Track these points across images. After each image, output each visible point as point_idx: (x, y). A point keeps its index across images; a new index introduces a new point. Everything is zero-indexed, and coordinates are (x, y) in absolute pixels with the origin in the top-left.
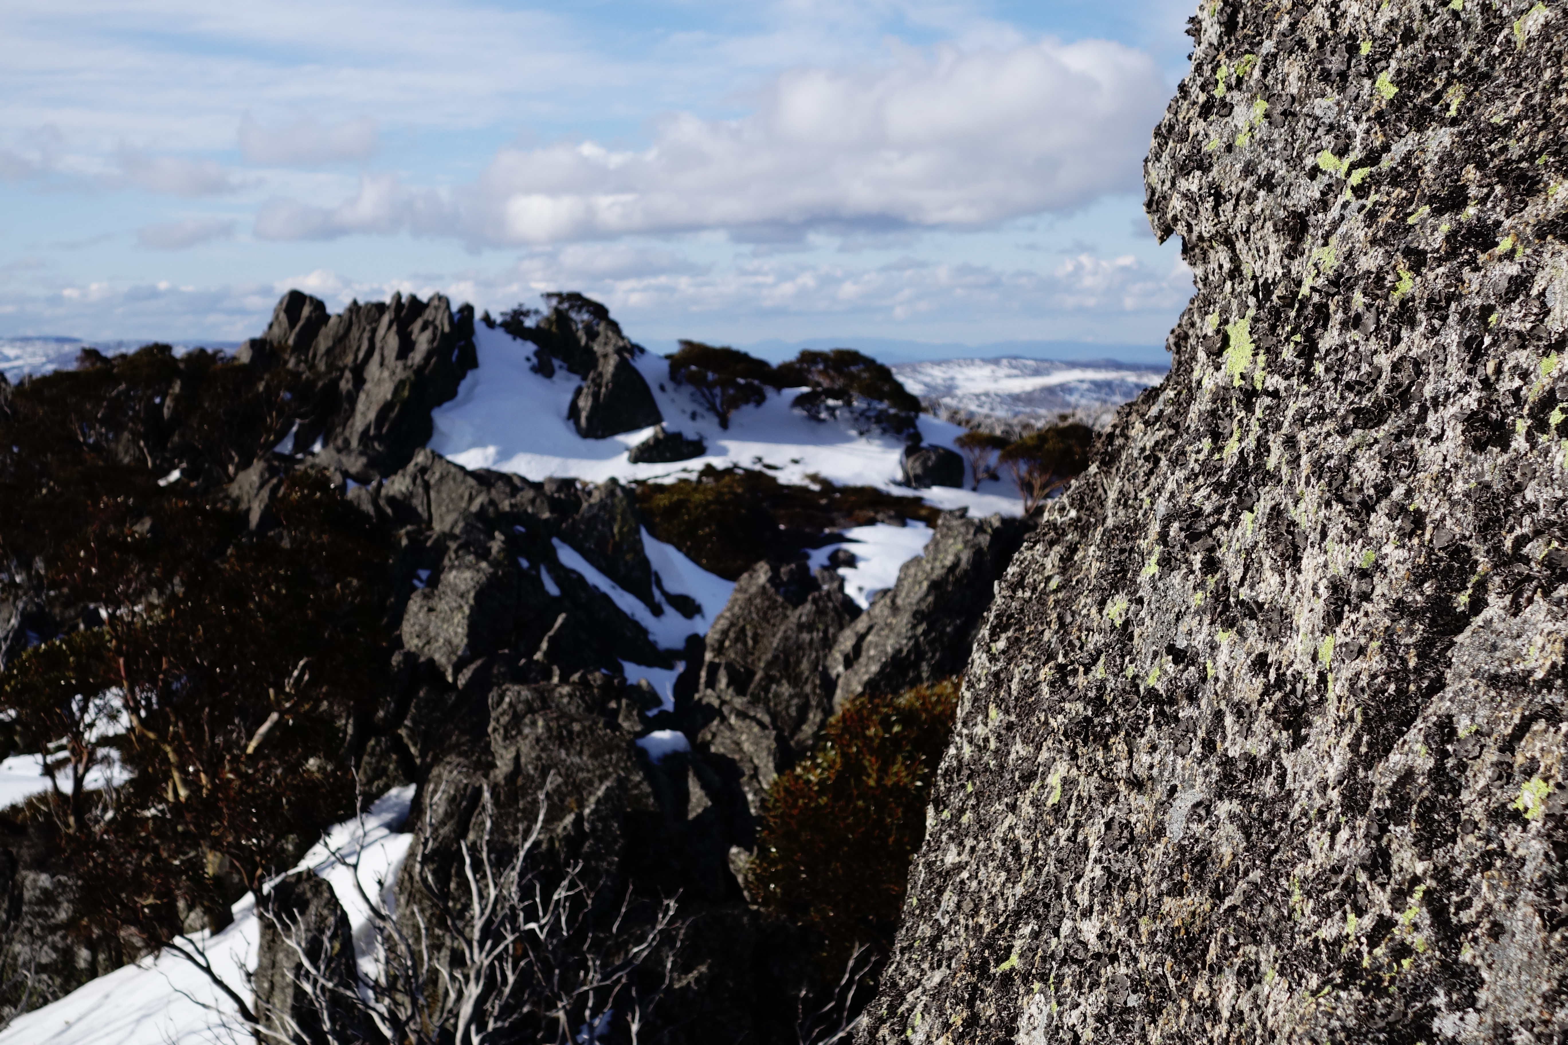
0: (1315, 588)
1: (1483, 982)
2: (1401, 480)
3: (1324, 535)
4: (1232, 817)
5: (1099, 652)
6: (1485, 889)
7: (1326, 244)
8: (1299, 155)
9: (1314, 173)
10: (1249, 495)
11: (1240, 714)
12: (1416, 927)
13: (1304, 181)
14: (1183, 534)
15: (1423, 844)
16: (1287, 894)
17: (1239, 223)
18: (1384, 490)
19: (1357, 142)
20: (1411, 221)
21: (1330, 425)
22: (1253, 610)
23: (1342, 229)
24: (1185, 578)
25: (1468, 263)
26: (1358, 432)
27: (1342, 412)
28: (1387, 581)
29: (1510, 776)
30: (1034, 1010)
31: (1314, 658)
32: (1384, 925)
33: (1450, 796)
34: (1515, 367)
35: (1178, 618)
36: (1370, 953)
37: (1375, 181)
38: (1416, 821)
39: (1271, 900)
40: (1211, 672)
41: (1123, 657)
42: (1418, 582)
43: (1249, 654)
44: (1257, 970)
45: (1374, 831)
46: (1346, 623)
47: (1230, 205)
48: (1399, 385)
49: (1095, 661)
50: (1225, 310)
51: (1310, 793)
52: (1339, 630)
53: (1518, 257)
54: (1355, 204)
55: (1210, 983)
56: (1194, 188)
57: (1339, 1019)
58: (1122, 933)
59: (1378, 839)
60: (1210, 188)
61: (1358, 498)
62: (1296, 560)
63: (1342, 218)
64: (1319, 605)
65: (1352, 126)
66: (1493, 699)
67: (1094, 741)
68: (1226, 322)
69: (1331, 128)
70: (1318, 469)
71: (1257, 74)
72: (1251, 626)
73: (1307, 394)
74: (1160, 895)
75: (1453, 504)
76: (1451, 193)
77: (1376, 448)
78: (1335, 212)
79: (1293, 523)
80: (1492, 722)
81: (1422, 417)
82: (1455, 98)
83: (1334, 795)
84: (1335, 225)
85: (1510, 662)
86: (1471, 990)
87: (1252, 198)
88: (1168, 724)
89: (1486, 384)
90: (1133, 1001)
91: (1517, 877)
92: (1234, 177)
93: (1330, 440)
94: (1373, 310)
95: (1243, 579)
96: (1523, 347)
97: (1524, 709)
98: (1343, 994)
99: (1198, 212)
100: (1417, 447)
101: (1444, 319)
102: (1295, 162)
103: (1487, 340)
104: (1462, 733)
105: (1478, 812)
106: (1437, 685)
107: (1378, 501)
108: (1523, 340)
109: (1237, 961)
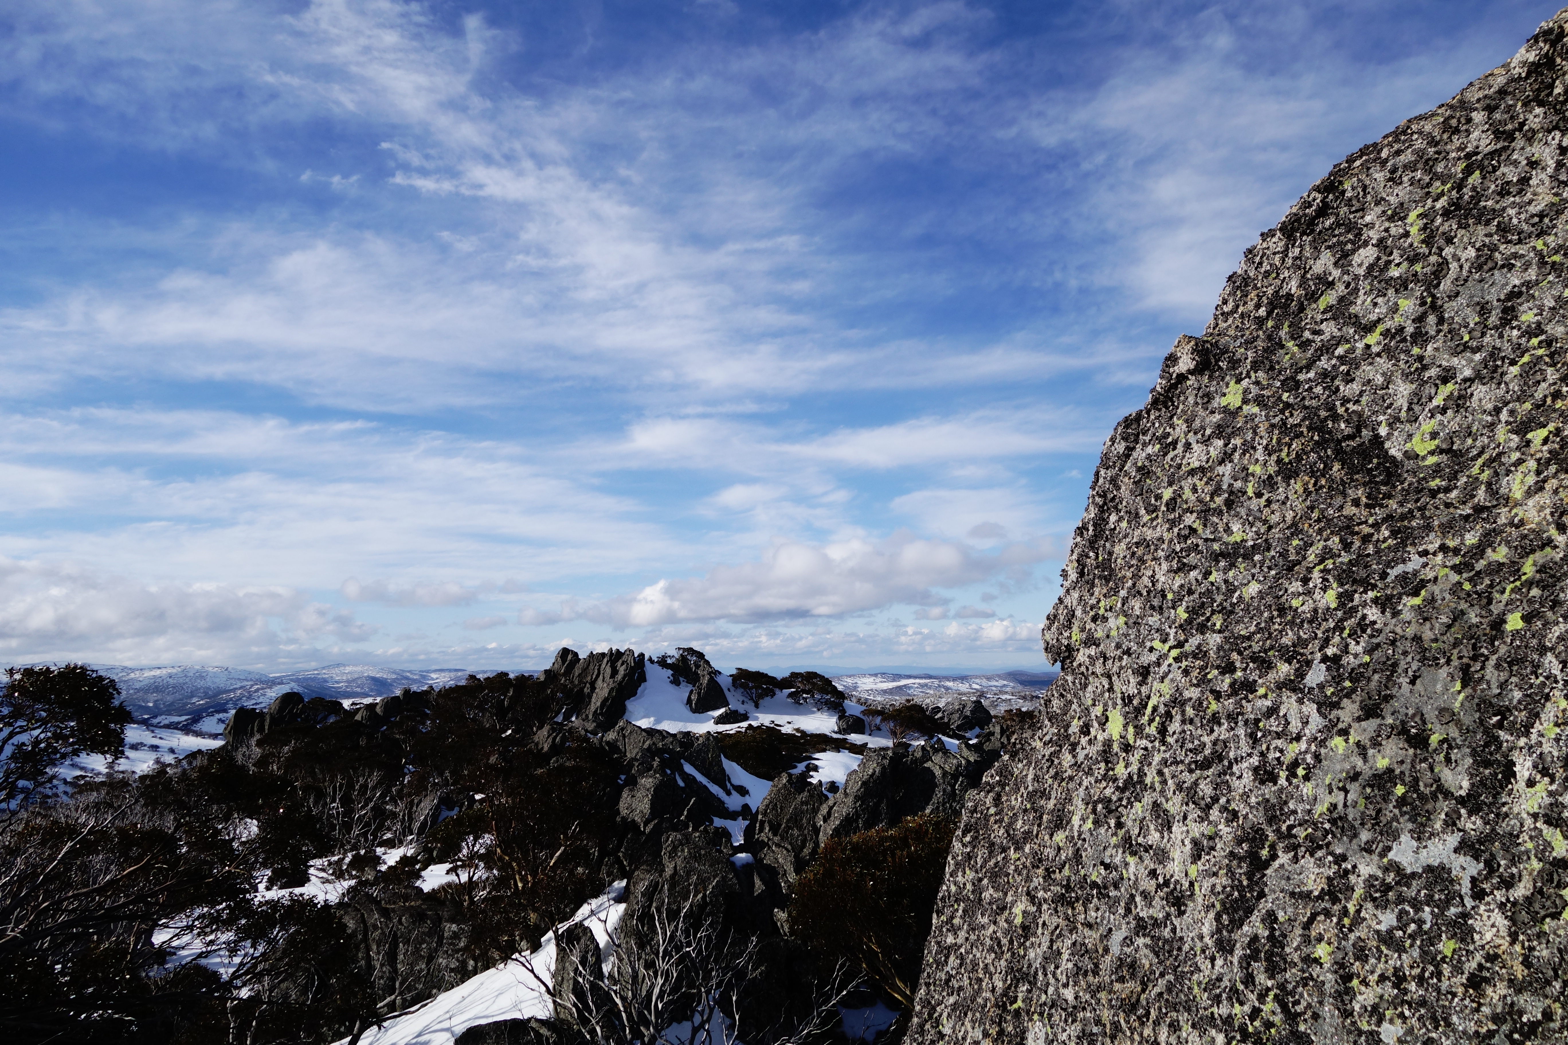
0: (1183, 842)
2: (1223, 795)
3: (1185, 818)
4: (1146, 946)
5: (1065, 863)
6: (1306, 996)
7: (1162, 682)
8: (1143, 642)
9: (1151, 649)
10: (1137, 794)
11: (1144, 897)
12: (1274, 1013)
13: (1147, 653)
15: (1270, 972)
16: (1191, 989)
18: (1215, 799)
19: (1171, 637)
20: (1209, 676)
21: (1181, 767)
22: (1146, 848)
23: (1171, 676)
24: (1107, 830)
25: (1244, 698)
26: (1198, 772)
27: (1187, 762)
28: (1223, 842)
29: (1310, 941)
30: (1037, 1030)
31: (1186, 875)
32: (1256, 1011)
33: (1280, 950)
34: (1276, 748)
35: (1105, 848)
36: (1252, 1025)
37: (1184, 656)
38: (1264, 961)
39: (1182, 991)
40: (1125, 876)
41: (1078, 866)
42: (1239, 844)
43: (1146, 869)
44: (1179, 1025)
45: (1244, 965)
46: (1203, 860)
47: (1111, 661)
48: (1216, 752)
49: (1063, 866)
50: (1105, 705)
51: (1192, 939)
52: (1199, 863)
53: (1269, 697)
54: (1176, 666)
55: (1154, 1030)
58: (1088, 996)
59: (1247, 969)
61: (1203, 803)
62: (1170, 828)
63: (1170, 671)
64: (1186, 850)
65: (1168, 630)
66: (1294, 904)
67: (1067, 905)
68: (1107, 710)
69: (1158, 630)
70: (1179, 787)
71: (1119, 605)
72: (1146, 856)
73: (1165, 751)
74: (1112, 981)
75: (1251, 807)
76: (1227, 665)
77: (1209, 780)
78: (1164, 668)
79: (1166, 811)
80: (1296, 915)
81: (1230, 766)
82: (1218, 621)
83: (1209, 942)
84: (1166, 674)
85: (1299, 886)
87: (1121, 659)
88: (1104, 898)
89: (1262, 754)
90: (1095, 1030)
91: (1322, 991)
92: (1111, 650)
93: (1183, 774)
95: (1139, 834)
96: (1279, 739)
97: (1311, 910)
100: (1230, 781)
101: (1236, 723)
102: (1141, 644)
103: (1259, 734)
104: (1281, 919)
105: (1296, 957)
106: (1262, 895)
107: (1213, 805)
108: (1278, 736)
109: (1168, 1020)
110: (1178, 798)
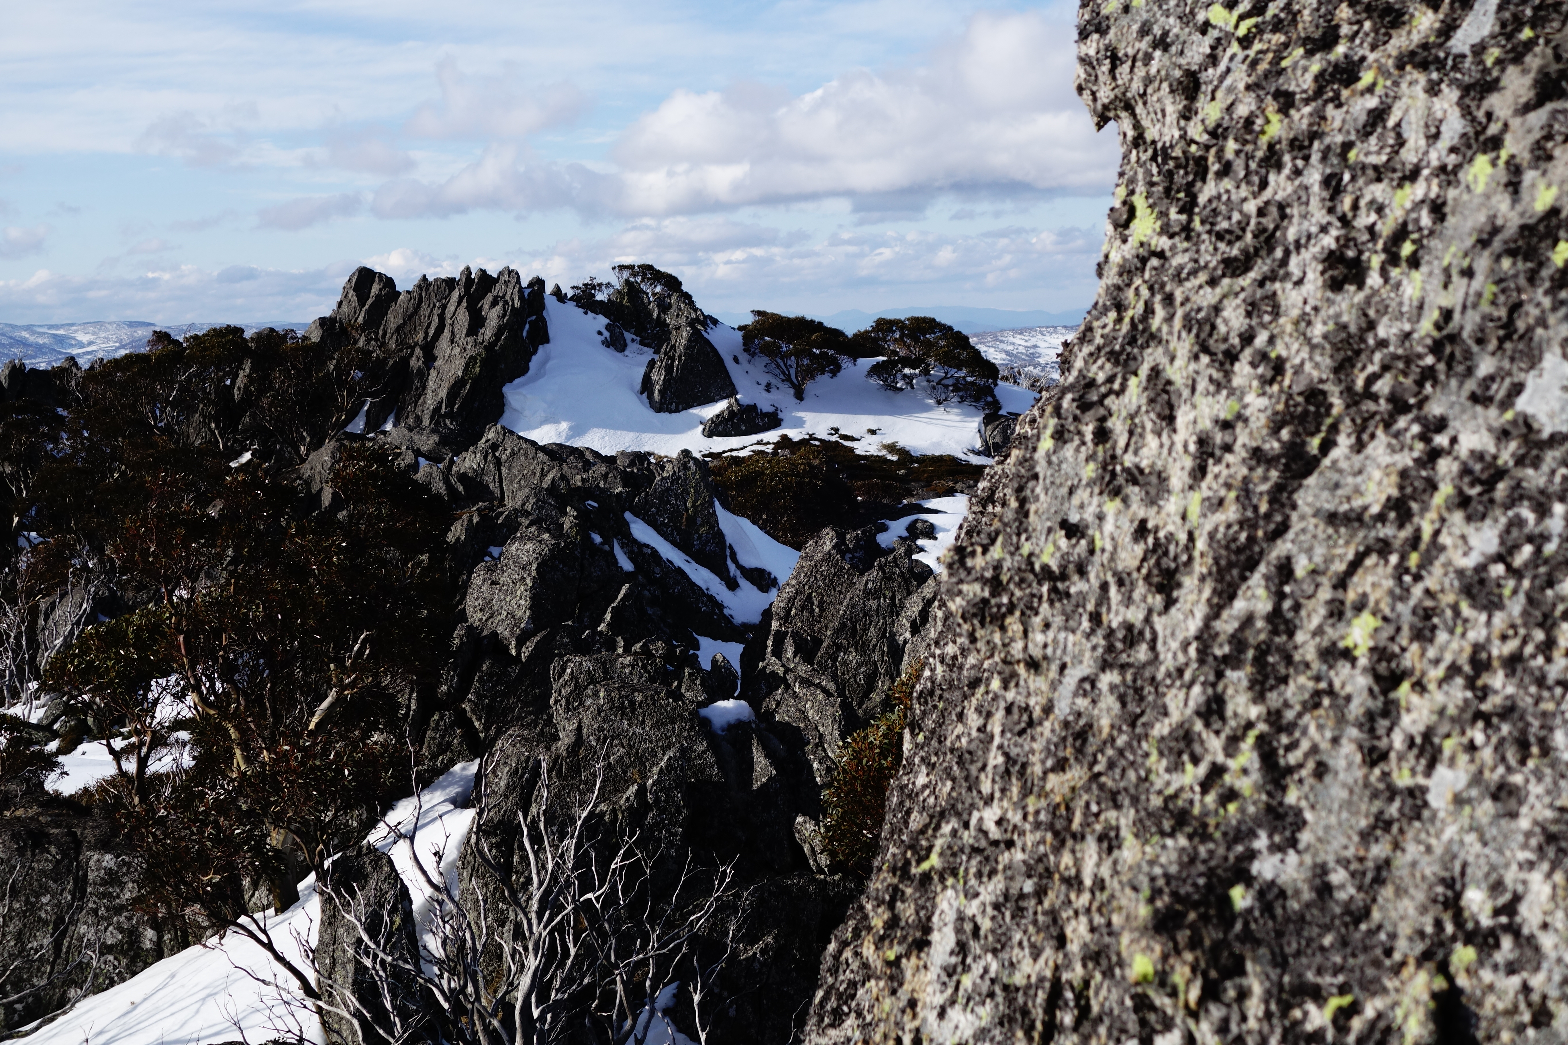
0: (1185, 446)
1: (1305, 822)
2: (1264, 326)
3: (1193, 390)
4: (1112, 688)
5: (997, 532)
6: (1312, 729)
7: (1213, 98)
8: (1192, 12)
9: (1205, 28)
10: (1135, 359)
11: (1121, 583)
12: (1245, 771)
13: (1197, 36)
14: (1075, 404)
15: (1257, 688)
16: (1147, 755)
17: (1137, 86)
18: (1247, 338)
20: (1284, 64)
21: (1203, 277)
22: (1135, 476)
23: (1228, 81)
24: (1077, 450)
25: (1331, 100)
26: (1226, 281)
27: (1213, 264)
28: (1247, 431)
29: (1342, 613)
30: (946, 906)
31: (1184, 517)
32: (1217, 771)
33: (1284, 638)
34: (1372, 202)
35: (1071, 491)
36: (1201, 801)
37: (1260, 30)
38: (1252, 665)
39: (1132, 764)
40: (1098, 544)
41: (1019, 535)
42: (1275, 429)
43: (1132, 521)
44: (1117, 836)
45: (1212, 678)
46: (1209, 477)
47: (1126, 67)
48: (1265, 230)
49: (993, 541)
50: (1132, 181)
51: (1174, 653)
52: (1204, 485)
53: (1379, 90)
54: (1241, 55)
55: (1074, 852)
56: (1092, 52)
57: (1162, 866)
59: (1214, 685)
60: (1107, 50)
61: (1223, 348)
62: (1170, 419)
63: (1228, 70)
64: (1189, 463)
66: (1330, 537)
67: (991, 622)
68: (1132, 193)
70: (1189, 322)
72: (1134, 492)
73: (1187, 250)
74: (1045, 773)
75: (1313, 347)
76: (1324, 34)
77: (1242, 296)
78: (1222, 67)
79: (1169, 382)
80: (1329, 560)
81: (1285, 261)
83: (1192, 651)
84: (1223, 78)
85: (1349, 499)
86: (1293, 833)
87: (1148, 59)
88: (1060, 600)
89: (1345, 221)
91: (1343, 715)
92: (1130, 39)
93: (1201, 292)
94: (1242, 155)
95: (1128, 445)
96: (1379, 180)
97: (1359, 544)
98: (1169, 842)
99: (1096, 76)
100: (1279, 292)
101: (1306, 158)
102: (1186, 18)
103: (1347, 177)
104: (1299, 573)
105: (1311, 650)
106: (1282, 529)
107: (1242, 349)
108: (1379, 173)
109: (1098, 827)
110: (1183, 346)
